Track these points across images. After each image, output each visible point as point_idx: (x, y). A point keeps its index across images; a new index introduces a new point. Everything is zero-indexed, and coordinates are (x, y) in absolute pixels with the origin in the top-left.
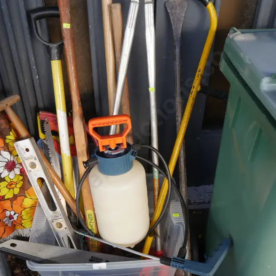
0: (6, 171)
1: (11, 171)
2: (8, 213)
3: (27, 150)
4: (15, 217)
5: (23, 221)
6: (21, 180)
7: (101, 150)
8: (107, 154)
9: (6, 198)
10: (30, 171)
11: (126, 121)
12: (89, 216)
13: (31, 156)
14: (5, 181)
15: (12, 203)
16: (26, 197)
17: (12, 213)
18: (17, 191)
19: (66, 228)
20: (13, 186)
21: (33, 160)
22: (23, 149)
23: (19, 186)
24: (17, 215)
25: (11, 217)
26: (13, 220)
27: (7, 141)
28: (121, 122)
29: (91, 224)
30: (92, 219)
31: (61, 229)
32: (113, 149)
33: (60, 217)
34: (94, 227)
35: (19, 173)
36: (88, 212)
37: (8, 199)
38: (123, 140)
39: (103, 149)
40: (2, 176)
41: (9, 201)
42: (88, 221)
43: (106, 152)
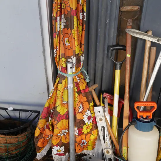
0: (87, 120)
1: (89, 120)
2: (83, 141)
3: (99, 112)
4: (85, 144)
5: (88, 146)
6: (92, 126)
7: (139, 117)
8: (141, 120)
9: (84, 133)
10: (99, 122)
11: (155, 105)
12: (124, 150)
13: (101, 115)
14: (86, 125)
15: (86, 136)
16: (92, 134)
17: (85, 141)
18: (89, 130)
19: (111, 154)
20: (88, 128)
21: (101, 117)
22: (97, 111)
23: (90, 128)
24: (86, 143)
25: (83, 143)
26: (84, 145)
27: (90, 106)
28: (152, 105)
29: (124, 155)
30: (126, 152)
31: (108, 154)
32: (145, 118)
33: (109, 148)
34: (126, 156)
35: (91, 122)
36: (124, 148)
37: (85, 134)
38: (151, 114)
39: (140, 117)
40: (85, 122)
41: (85, 135)
42: (123, 152)
43: (141, 119)
